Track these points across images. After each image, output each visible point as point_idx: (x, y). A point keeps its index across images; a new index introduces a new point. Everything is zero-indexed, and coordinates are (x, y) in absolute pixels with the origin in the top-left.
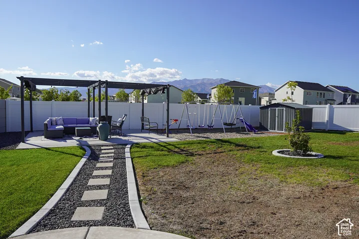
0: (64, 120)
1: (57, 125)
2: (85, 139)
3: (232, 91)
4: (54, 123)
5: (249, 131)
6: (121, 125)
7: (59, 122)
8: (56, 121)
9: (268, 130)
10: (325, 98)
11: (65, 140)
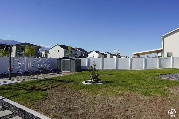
3: (35, 50)
5: (54, 72)
9: (61, 71)
10: (74, 54)
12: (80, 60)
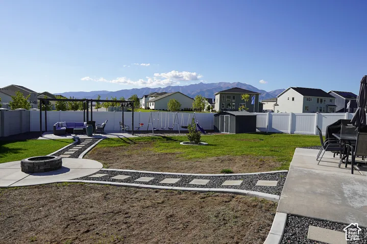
0: (67, 124)
1: (62, 127)
2: (78, 136)
4: (60, 125)
6: (104, 128)
7: (63, 125)
8: (62, 124)
9: (219, 132)
10: (327, 104)
11: (66, 136)
12: (255, 117)
